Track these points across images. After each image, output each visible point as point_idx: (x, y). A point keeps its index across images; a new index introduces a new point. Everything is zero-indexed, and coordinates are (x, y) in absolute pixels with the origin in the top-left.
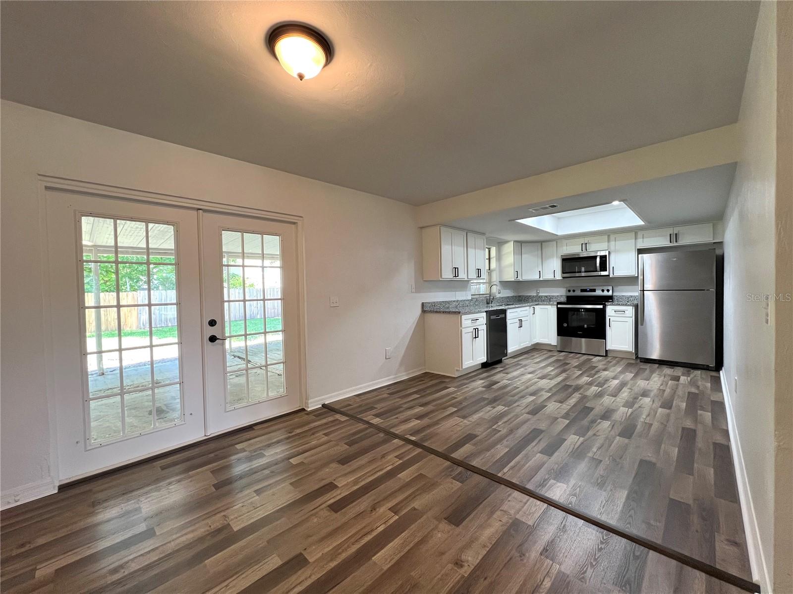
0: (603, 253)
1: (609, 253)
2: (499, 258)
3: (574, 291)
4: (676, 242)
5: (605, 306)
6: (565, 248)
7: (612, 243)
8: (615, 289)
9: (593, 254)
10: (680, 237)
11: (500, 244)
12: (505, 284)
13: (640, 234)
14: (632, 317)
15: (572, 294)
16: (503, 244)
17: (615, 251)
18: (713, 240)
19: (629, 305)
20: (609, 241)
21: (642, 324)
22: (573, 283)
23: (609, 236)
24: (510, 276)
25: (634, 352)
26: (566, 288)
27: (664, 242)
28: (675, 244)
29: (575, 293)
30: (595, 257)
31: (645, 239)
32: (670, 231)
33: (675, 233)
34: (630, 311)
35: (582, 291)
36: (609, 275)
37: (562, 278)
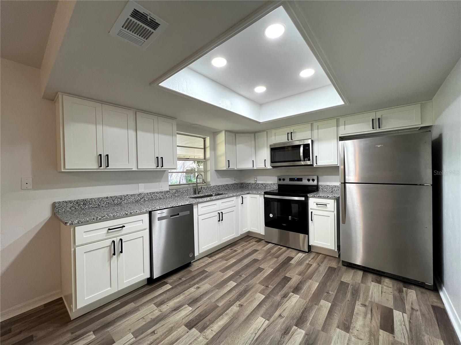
0: (306, 142)
1: (312, 141)
2: (214, 148)
3: (284, 180)
4: (379, 128)
5: (307, 198)
6: (273, 137)
7: (315, 132)
8: (320, 178)
9: (297, 143)
10: (384, 123)
11: (214, 134)
12: (220, 173)
13: (342, 120)
14: (334, 212)
15: (282, 182)
16: (218, 134)
17: (319, 140)
18: (422, 123)
19: (330, 198)
20: (312, 130)
21: (344, 222)
22: (282, 172)
23: (312, 124)
24: (223, 166)
25: (336, 250)
26: (278, 176)
27: (367, 129)
28: (378, 130)
29: (285, 181)
30: (299, 146)
31: (346, 126)
32: (373, 115)
33: (377, 117)
34: (332, 204)
35: (291, 180)
36: (312, 165)
37: (272, 168)
